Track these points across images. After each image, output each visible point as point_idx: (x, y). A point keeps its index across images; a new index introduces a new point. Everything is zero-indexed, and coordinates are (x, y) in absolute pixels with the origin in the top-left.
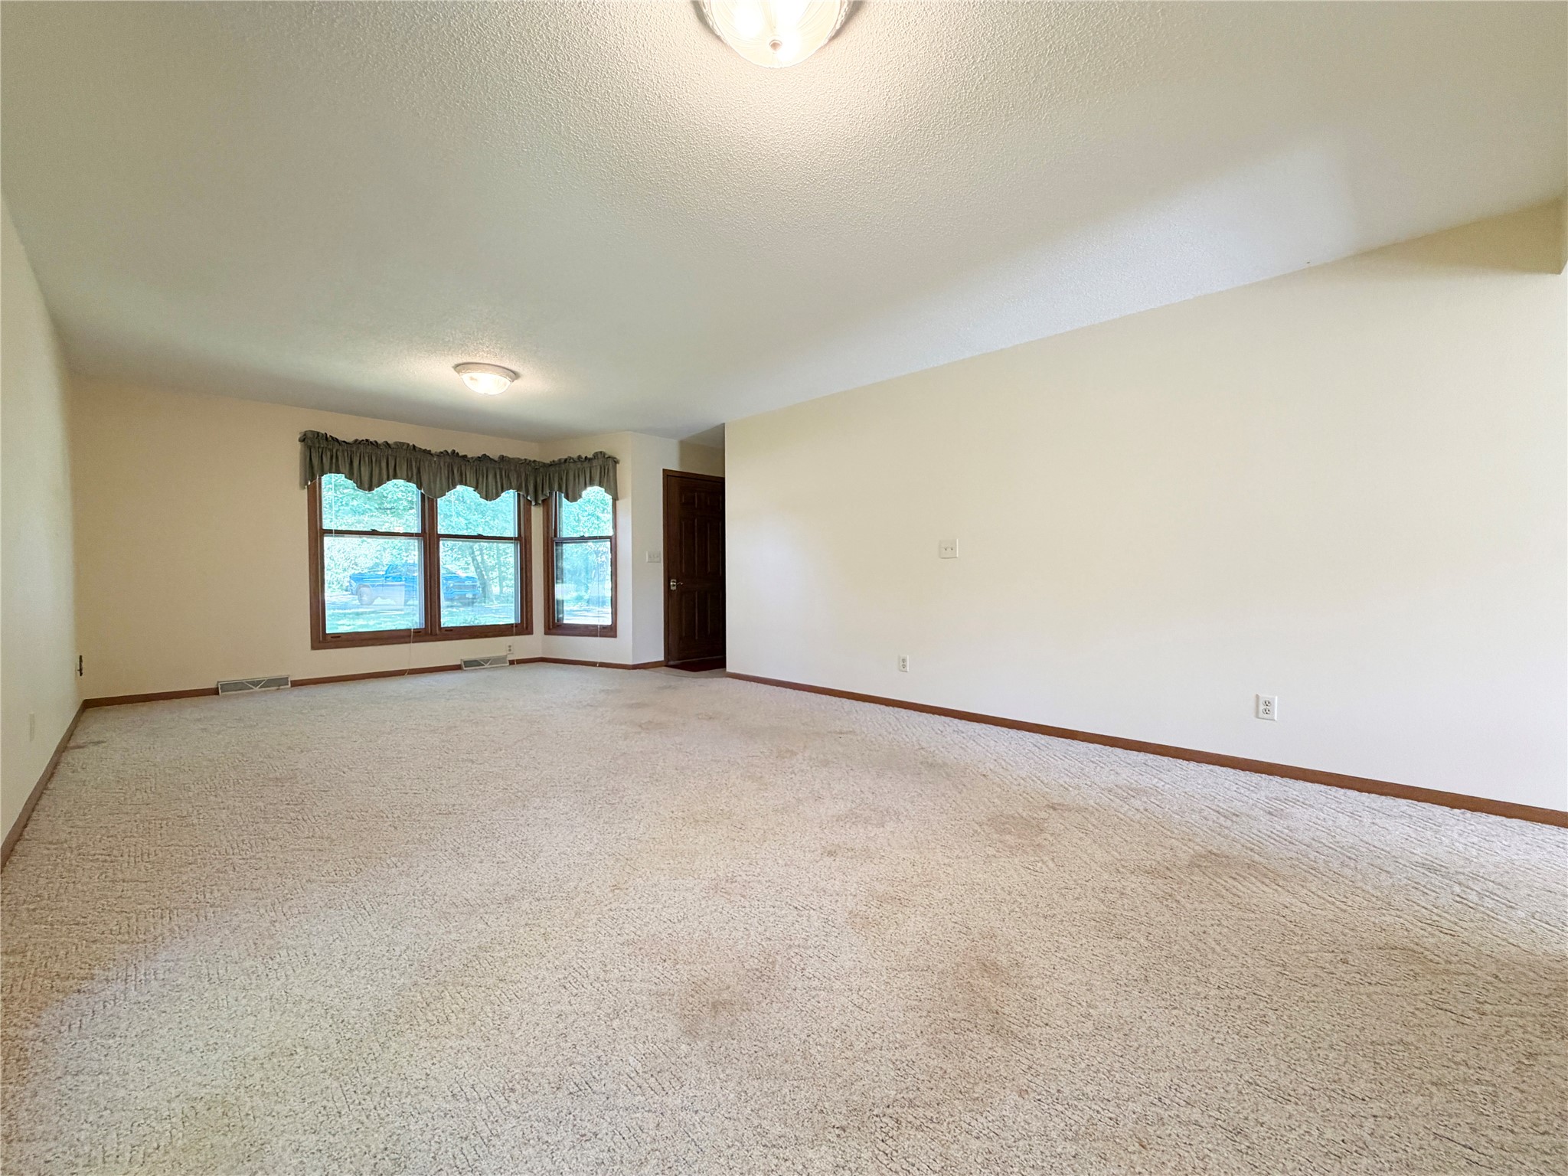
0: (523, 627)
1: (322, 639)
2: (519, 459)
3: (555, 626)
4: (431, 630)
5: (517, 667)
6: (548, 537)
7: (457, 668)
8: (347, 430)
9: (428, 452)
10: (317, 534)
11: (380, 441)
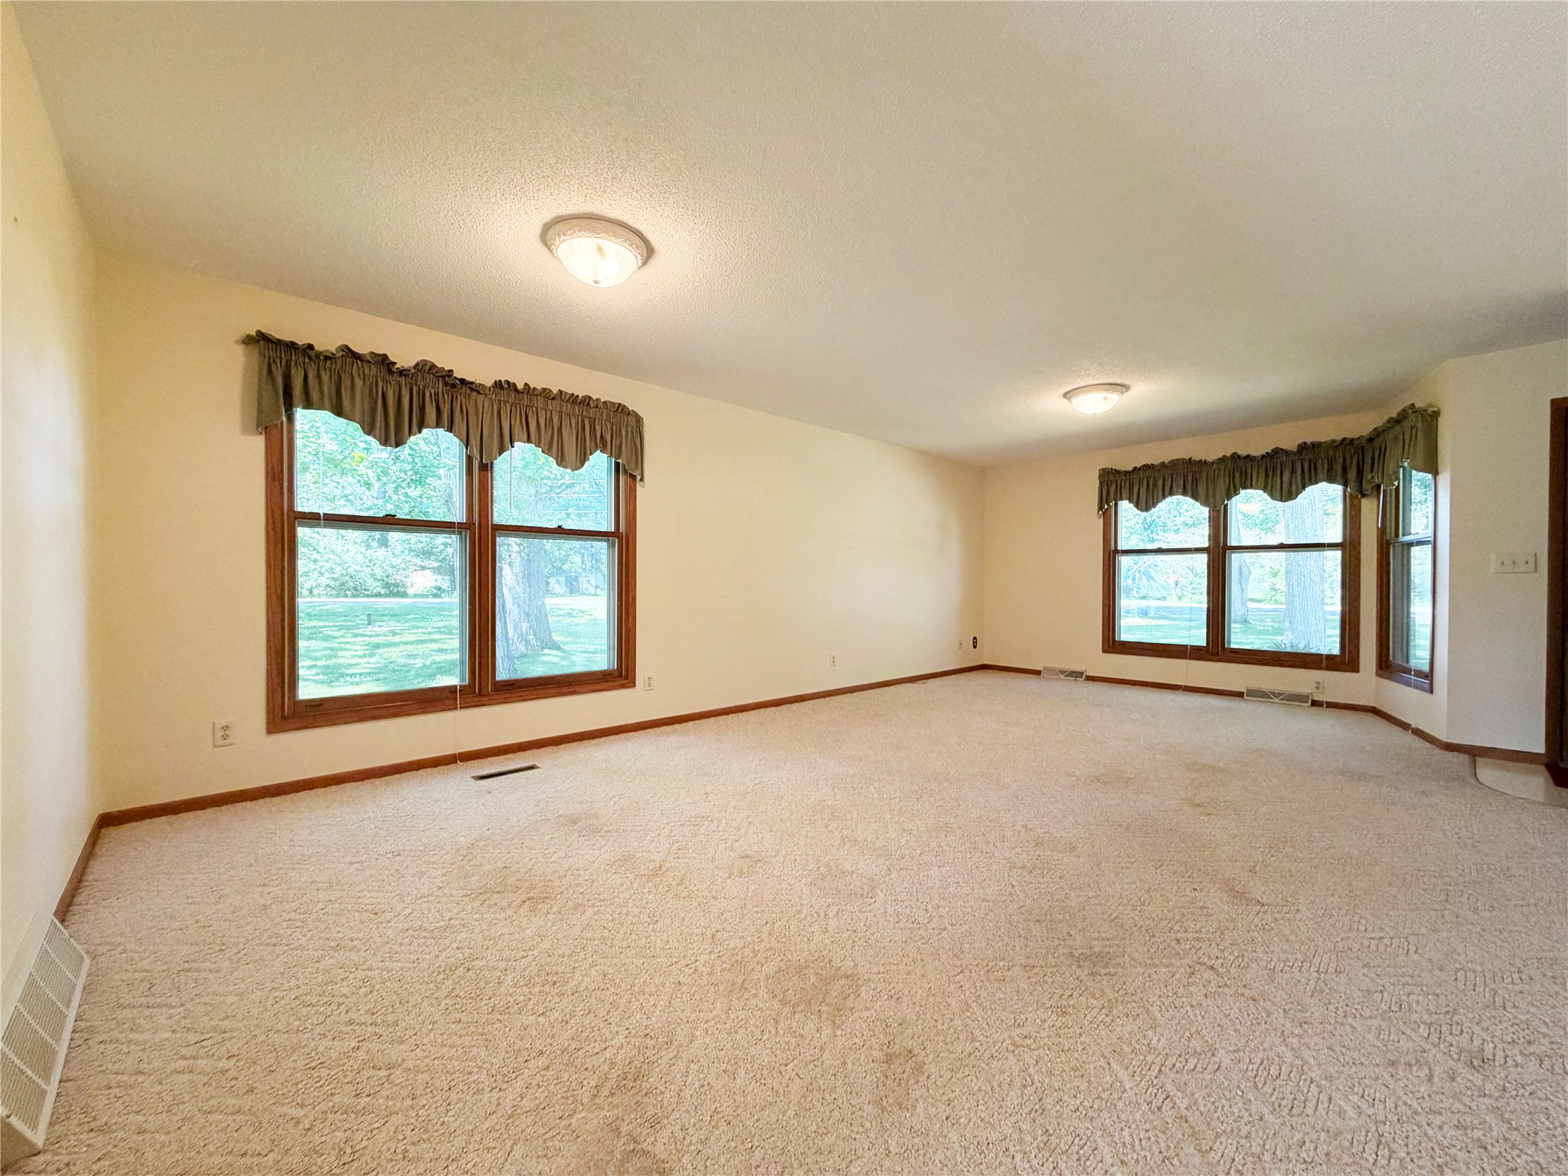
0: (1346, 661)
1: (1112, 645)
2: (1333, 441)
3: (1388, 666)
4: (1216, 648)
5: (1323, 710)
6: (1382, 539)
7: (1240, 695)
8: (1127, 462)
9: (1203, 463)
10: (1111, 555)
11: (1157, 463)
